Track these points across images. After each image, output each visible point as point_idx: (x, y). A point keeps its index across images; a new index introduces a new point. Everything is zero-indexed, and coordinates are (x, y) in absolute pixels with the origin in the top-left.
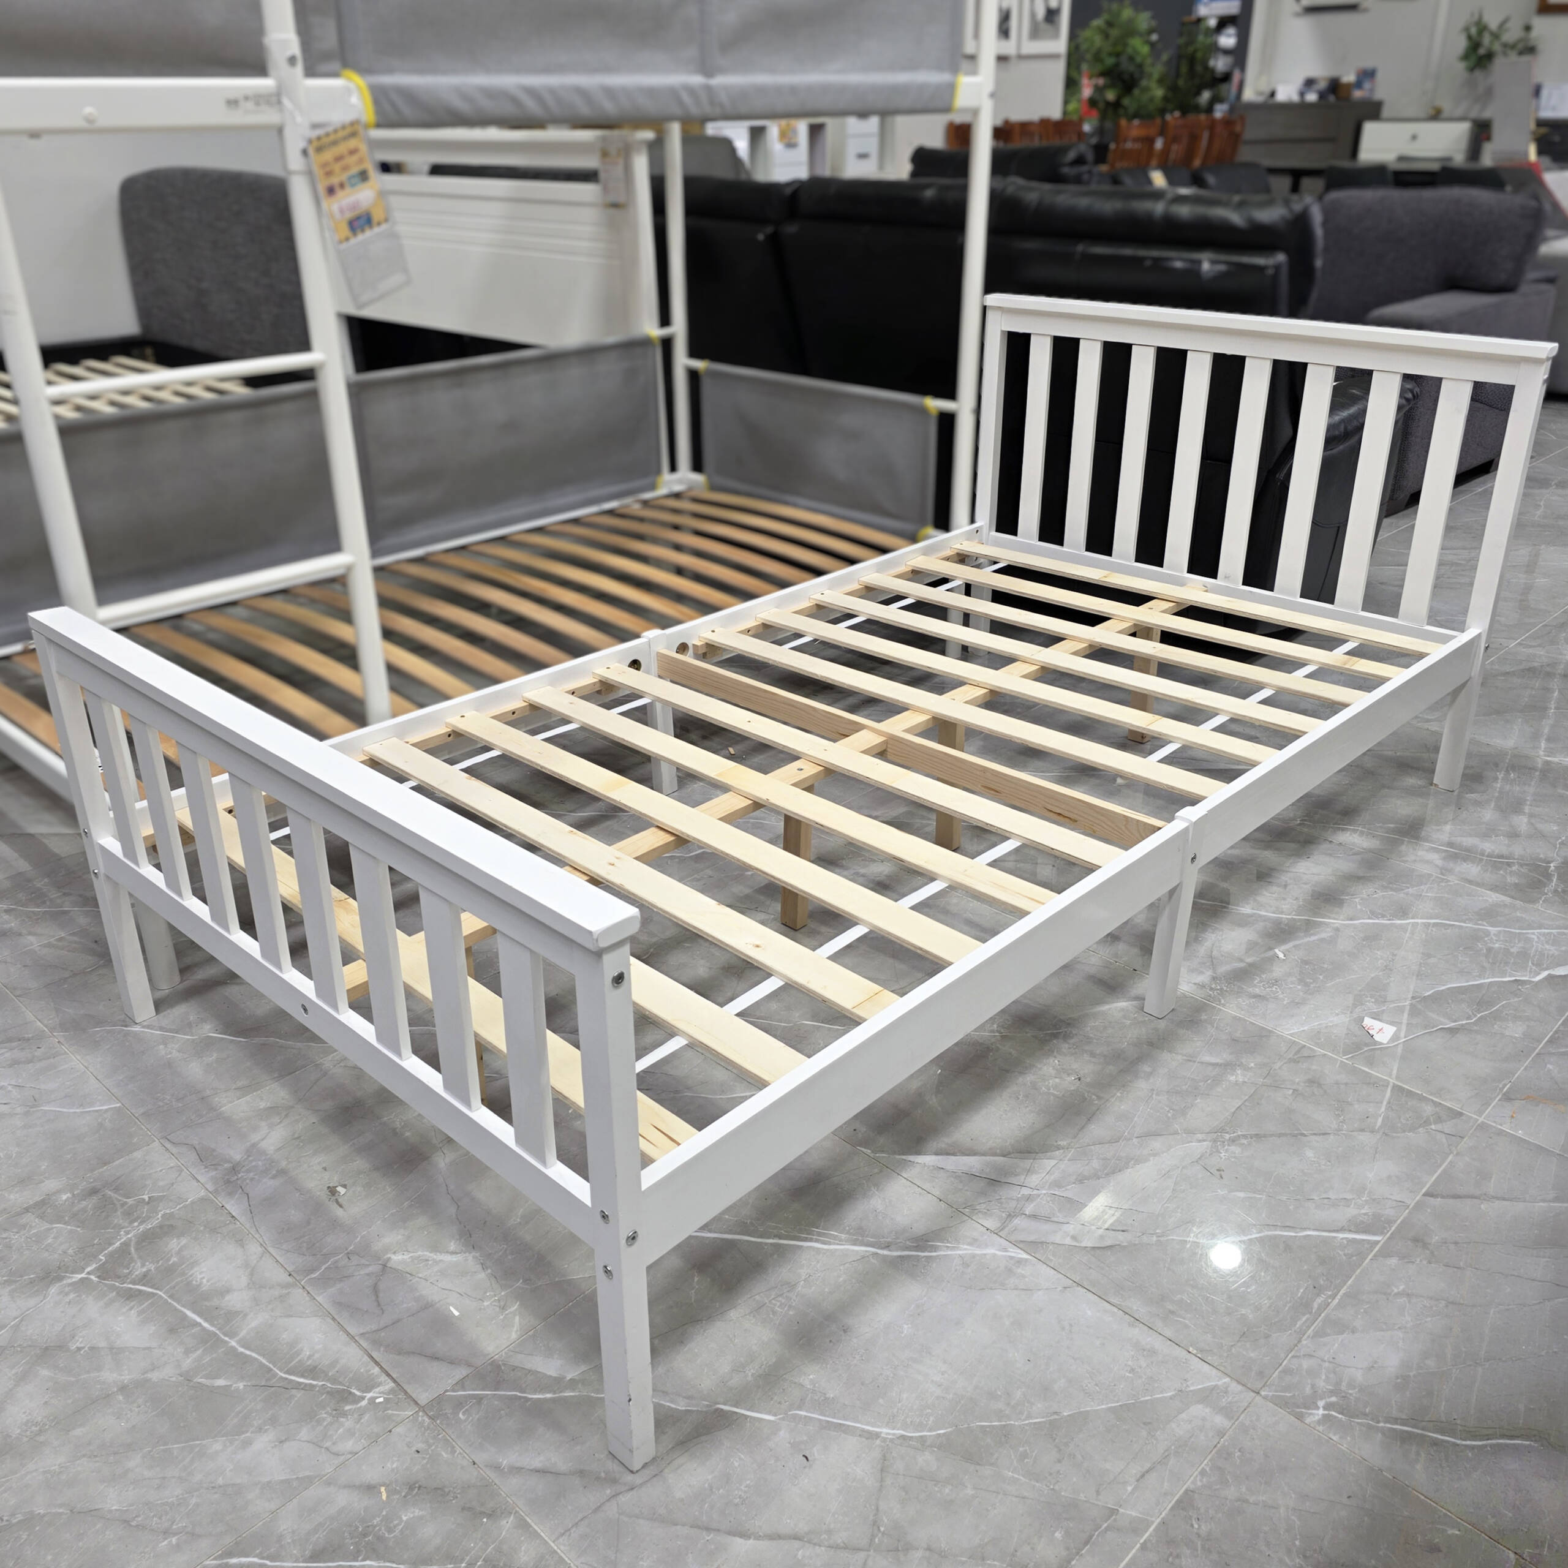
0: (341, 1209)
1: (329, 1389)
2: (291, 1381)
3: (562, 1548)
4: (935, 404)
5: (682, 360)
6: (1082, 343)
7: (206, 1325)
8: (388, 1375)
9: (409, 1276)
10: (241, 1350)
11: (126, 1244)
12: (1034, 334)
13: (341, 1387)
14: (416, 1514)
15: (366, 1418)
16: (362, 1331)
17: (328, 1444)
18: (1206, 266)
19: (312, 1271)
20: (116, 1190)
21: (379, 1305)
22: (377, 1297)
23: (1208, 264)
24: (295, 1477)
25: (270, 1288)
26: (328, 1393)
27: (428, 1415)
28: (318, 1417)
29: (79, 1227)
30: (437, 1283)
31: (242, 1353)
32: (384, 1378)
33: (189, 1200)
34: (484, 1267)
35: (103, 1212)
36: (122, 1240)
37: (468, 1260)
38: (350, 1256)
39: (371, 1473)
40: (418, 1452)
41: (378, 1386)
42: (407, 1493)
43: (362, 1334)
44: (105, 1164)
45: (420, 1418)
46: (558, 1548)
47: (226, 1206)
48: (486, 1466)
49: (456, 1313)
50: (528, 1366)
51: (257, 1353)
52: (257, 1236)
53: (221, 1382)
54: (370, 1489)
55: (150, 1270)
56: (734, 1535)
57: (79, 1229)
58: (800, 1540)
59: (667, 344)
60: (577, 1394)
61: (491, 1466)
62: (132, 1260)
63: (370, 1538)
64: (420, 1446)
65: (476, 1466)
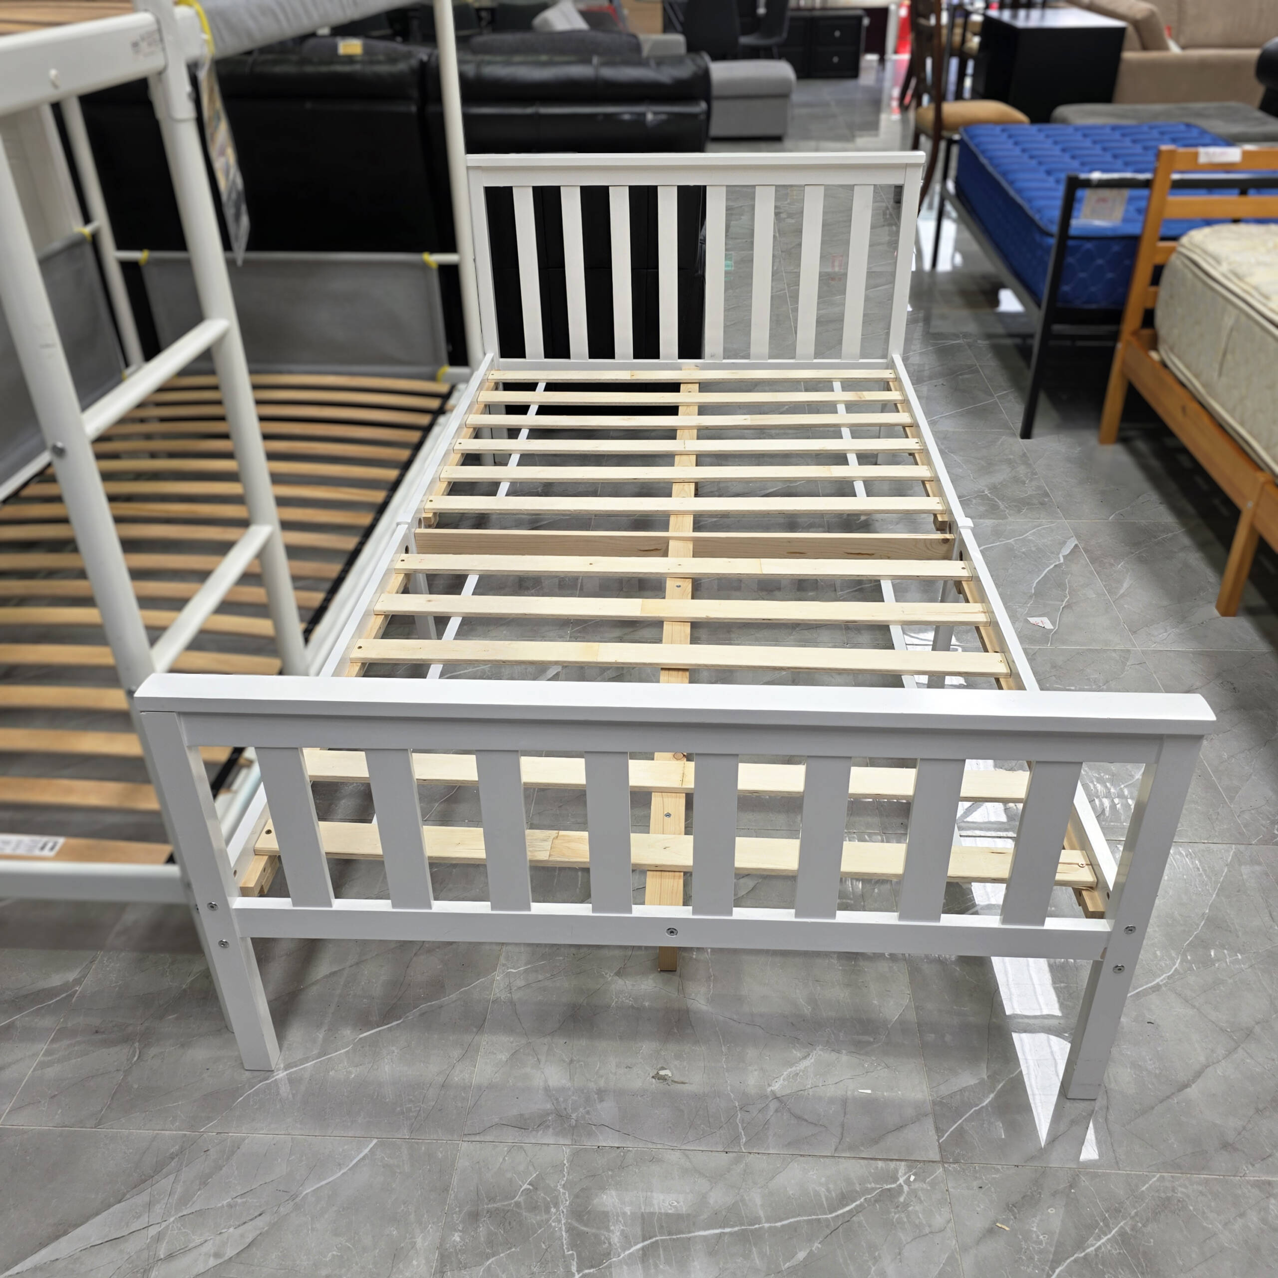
0: (686, 1085)
1: (872, 1199)
2: (843, 1215)
3: (1128, 1169)
4: (434, 259)
5: (112, 255)
6: (562, 190)
7: (727, 1230)
8: (892, 1160)
9: (803, 1092)
10: (779, 1224)
11: (570, 1229)
12: (515, 186)
13: (878, 1191)
14: (1036, 1221)
15: (921, 1195)
16: (834, 1147)
17: (927, 1230)
18: (650, 117)
19: (737, 1138)
20: (492, 1199)
21: (815, 1125)
22: (806, 1121)
23: (651, 114)
24: (942, 1265)
25: (729, 1172)
26: (876, 1201)
27: (951, 1163)
28: (894, 1220)
29: (510, 1248)
30: (826, 1083)
31: (783, 1226)
32: (892, 1165)
33: (565, 1162)
34: (839, 1052)
35: (510, 1223)
36: (564, 1228)
37: (819, 1054)
38: (745, 1109)
39: (978, 1224)
40: (981, 1187)
41: (897, 1172)
42: (1013, 1215)
43: (836, 1150)
44: (446, 1189)
45: (950, 1168)
46: (1126, 1171)
47: (600, 1145)
48: (1026, 1162)
49: (869, 1091)
50: (955, 1089)
51: (793, 1217)
52: (659, 1146)
53: (801, 1255)
54: (991, 1231)
55: (623, 1230)
56: (1183, 1090)
57: (513, 1249)
58: (1209, 1066)
59: (95, 240)
60: (1004, 1082)
61: (1028, 1160)
62: (596, 1236)
63: (1036, 1257)
64: (975, 1184)
65: (1020, 1167)
